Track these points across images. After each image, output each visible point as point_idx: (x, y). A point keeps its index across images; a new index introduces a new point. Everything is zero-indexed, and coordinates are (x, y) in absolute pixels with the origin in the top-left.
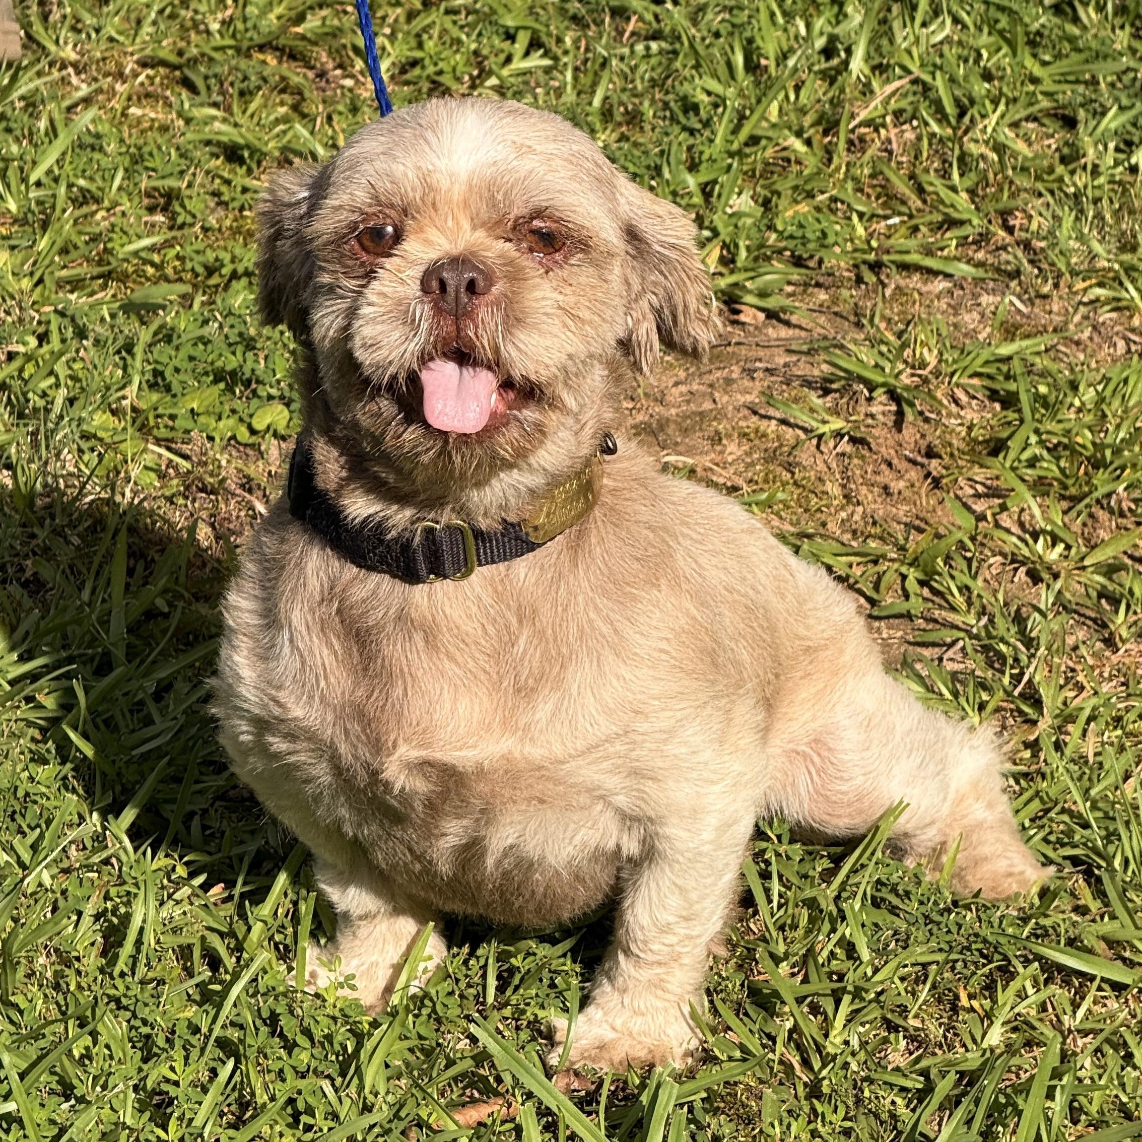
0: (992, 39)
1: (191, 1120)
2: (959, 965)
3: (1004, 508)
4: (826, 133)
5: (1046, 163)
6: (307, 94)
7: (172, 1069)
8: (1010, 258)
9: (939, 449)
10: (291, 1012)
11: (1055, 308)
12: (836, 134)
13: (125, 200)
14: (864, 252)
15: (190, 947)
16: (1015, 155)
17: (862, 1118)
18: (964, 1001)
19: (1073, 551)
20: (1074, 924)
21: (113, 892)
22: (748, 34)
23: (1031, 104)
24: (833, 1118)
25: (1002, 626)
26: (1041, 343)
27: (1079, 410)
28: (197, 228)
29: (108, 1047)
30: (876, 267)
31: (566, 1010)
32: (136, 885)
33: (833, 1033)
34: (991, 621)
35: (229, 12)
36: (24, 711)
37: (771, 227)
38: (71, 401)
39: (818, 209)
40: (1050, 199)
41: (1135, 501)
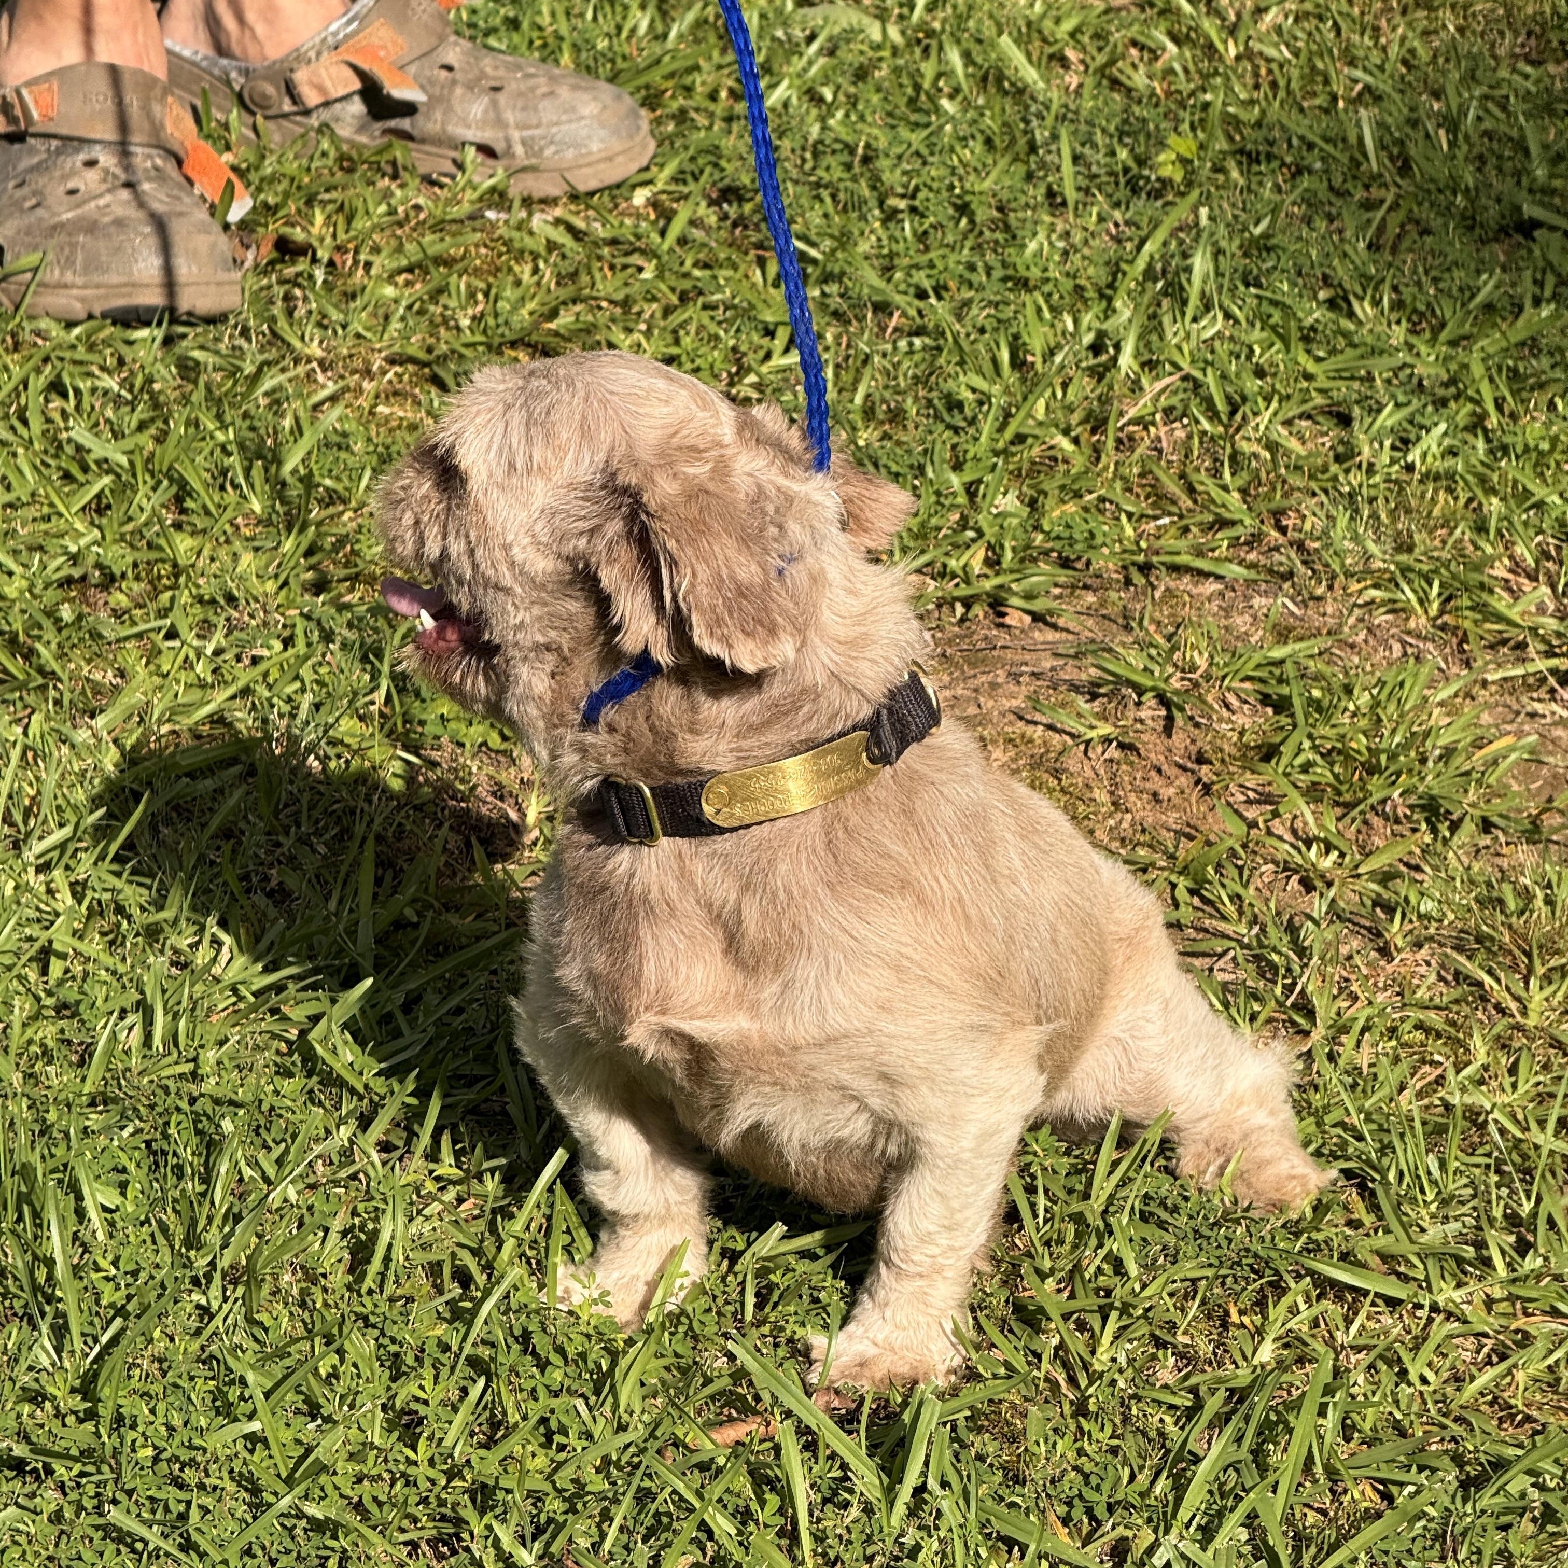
0: (1265, 334)
1: (441, 1440)
2: (1229, 1280)
3: (1276, 814)
4: (1094, 431)
5: (1319, 461)
7: (422, 1388)
8: (1283, 559)
9: (1210, 755)
10: (544, 1330)
11: (1329, 610)
12: (1105, 432)
13: (372, 500)
14: (1133, 553)
15: (439, 1264)
16: (1287, 453)
17: (1129, 1436)
18: (1235, 1317)
19: (1347, 859)
20: (1347, 1238)
21: (361, 1207)
22: (1014, 330)
23: (1305, 401)
24: (1100, 1436)
25: (1275, 935)
26: (1315, 645)
27: (1354, 715)
29: (355, 1365)
30: (1145, 568)
31: (826, 1327)
32: (385, 1201)
33: (1100, 1350)
34: (1263, 930)
35: (480, 308)
36: (269, 1023)
37: (1037, 528)
38: (317, 706)
39: (1086, 509)
40: (1324, 498)
41: (1411, 807)
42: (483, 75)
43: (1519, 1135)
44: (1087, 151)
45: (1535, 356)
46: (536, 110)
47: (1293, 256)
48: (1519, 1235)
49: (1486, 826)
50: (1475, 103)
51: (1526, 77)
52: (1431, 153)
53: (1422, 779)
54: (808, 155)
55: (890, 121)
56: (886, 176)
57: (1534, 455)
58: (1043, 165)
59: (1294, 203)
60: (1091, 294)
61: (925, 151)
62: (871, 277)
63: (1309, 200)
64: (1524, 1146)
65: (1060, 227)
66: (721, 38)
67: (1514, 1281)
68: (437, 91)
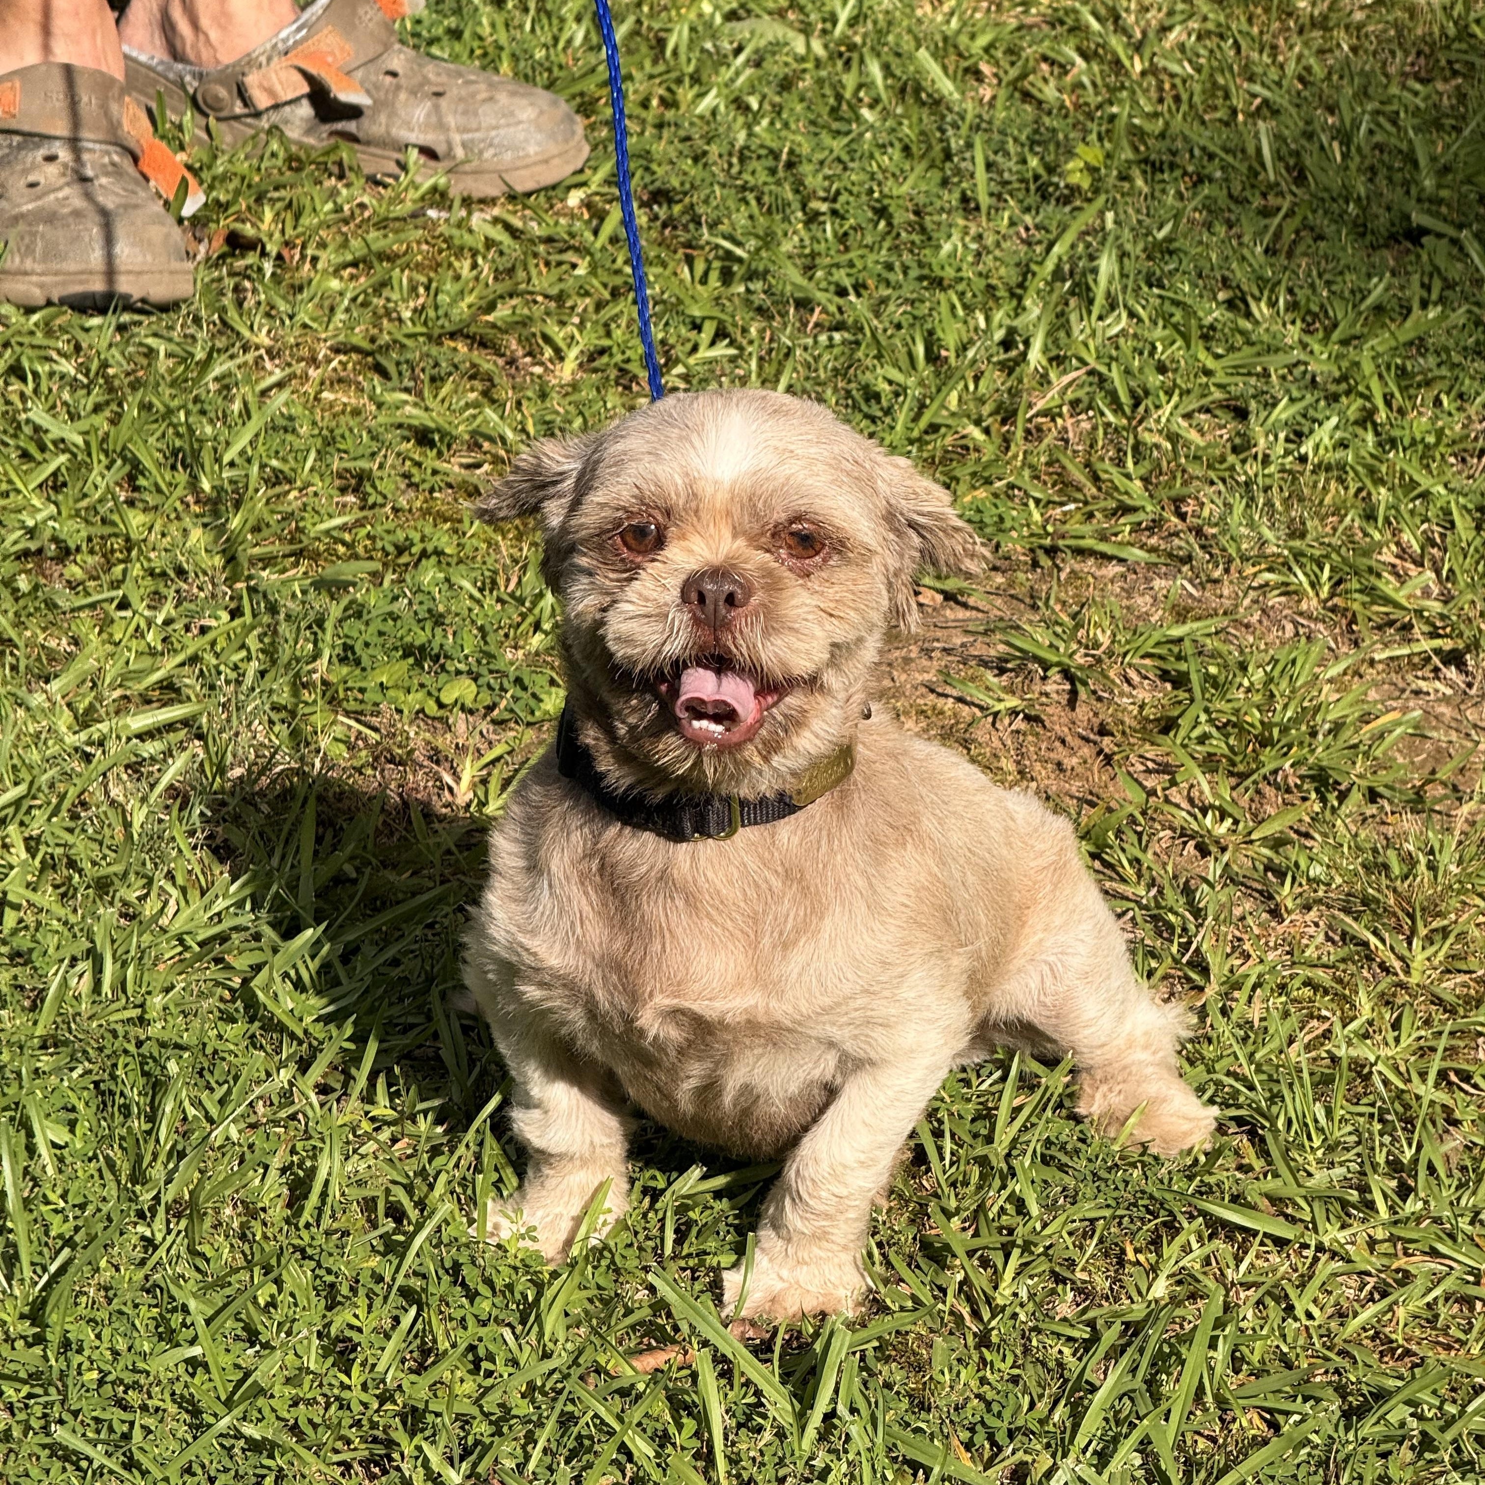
0: (1167, 332)
1: (374, 1366)
2: (1126, 1220)
3: (1173, 783)
4: (1004, 422)
5: (1217, 452)
6: (497, 380)
7: (356, 1316)
8: (1183, 544)
9: (1112, 727)
10: (473, 1263)
11: (1226, 592)
12: (1014, 424)
13: (316, 479)
14: (1040, 536)
15: (374, 1199)
16: (1187, 444)
17: (1029, 1366)
18: (1130, 1255)
19: (1241, 826)
20: (1237, 1181)
21: (299, 1146)
22: (929, 326)
23: (1204, 396)
24: (1002, 1366)
25: (1172, 897)
26: (1212, 625)
27: (1248, 690)
28: (388, 509)
29: (292, 1295)
30: (1052, 551)
32: (322, 1140)
33: (1003, 1285)
34: (1160, 892)
35: (421, 301)
36: (213, 972)
38: (262, 674)
39: (996, 495)
40: (1221, 487)
41: (1302, 777)
42: (426, 81)
43: (1401, 1086)
44: (999, 159)
45: (1423, 356)
46: (476, 114)
47: (1194, 259)
48: (1400, 1179)
49: (1373, 796)
50: (1367, 117)
51: (1416, 94)
52: (1325, 164)
53: (1312, 751)
54: (735, 160)
55: (812, 129)
56: (809, 181)
57: (1420, 447)
58: (958, 172)
59: (1195, 209)
60: (1002, 293)
61: (845, 157)
62: (794, 274)
63: (1210, 207)
64: (1406, 1096)
65: (973, 231)
66: (652, 48)
67: (1396, 1223)
68: (382, 95)
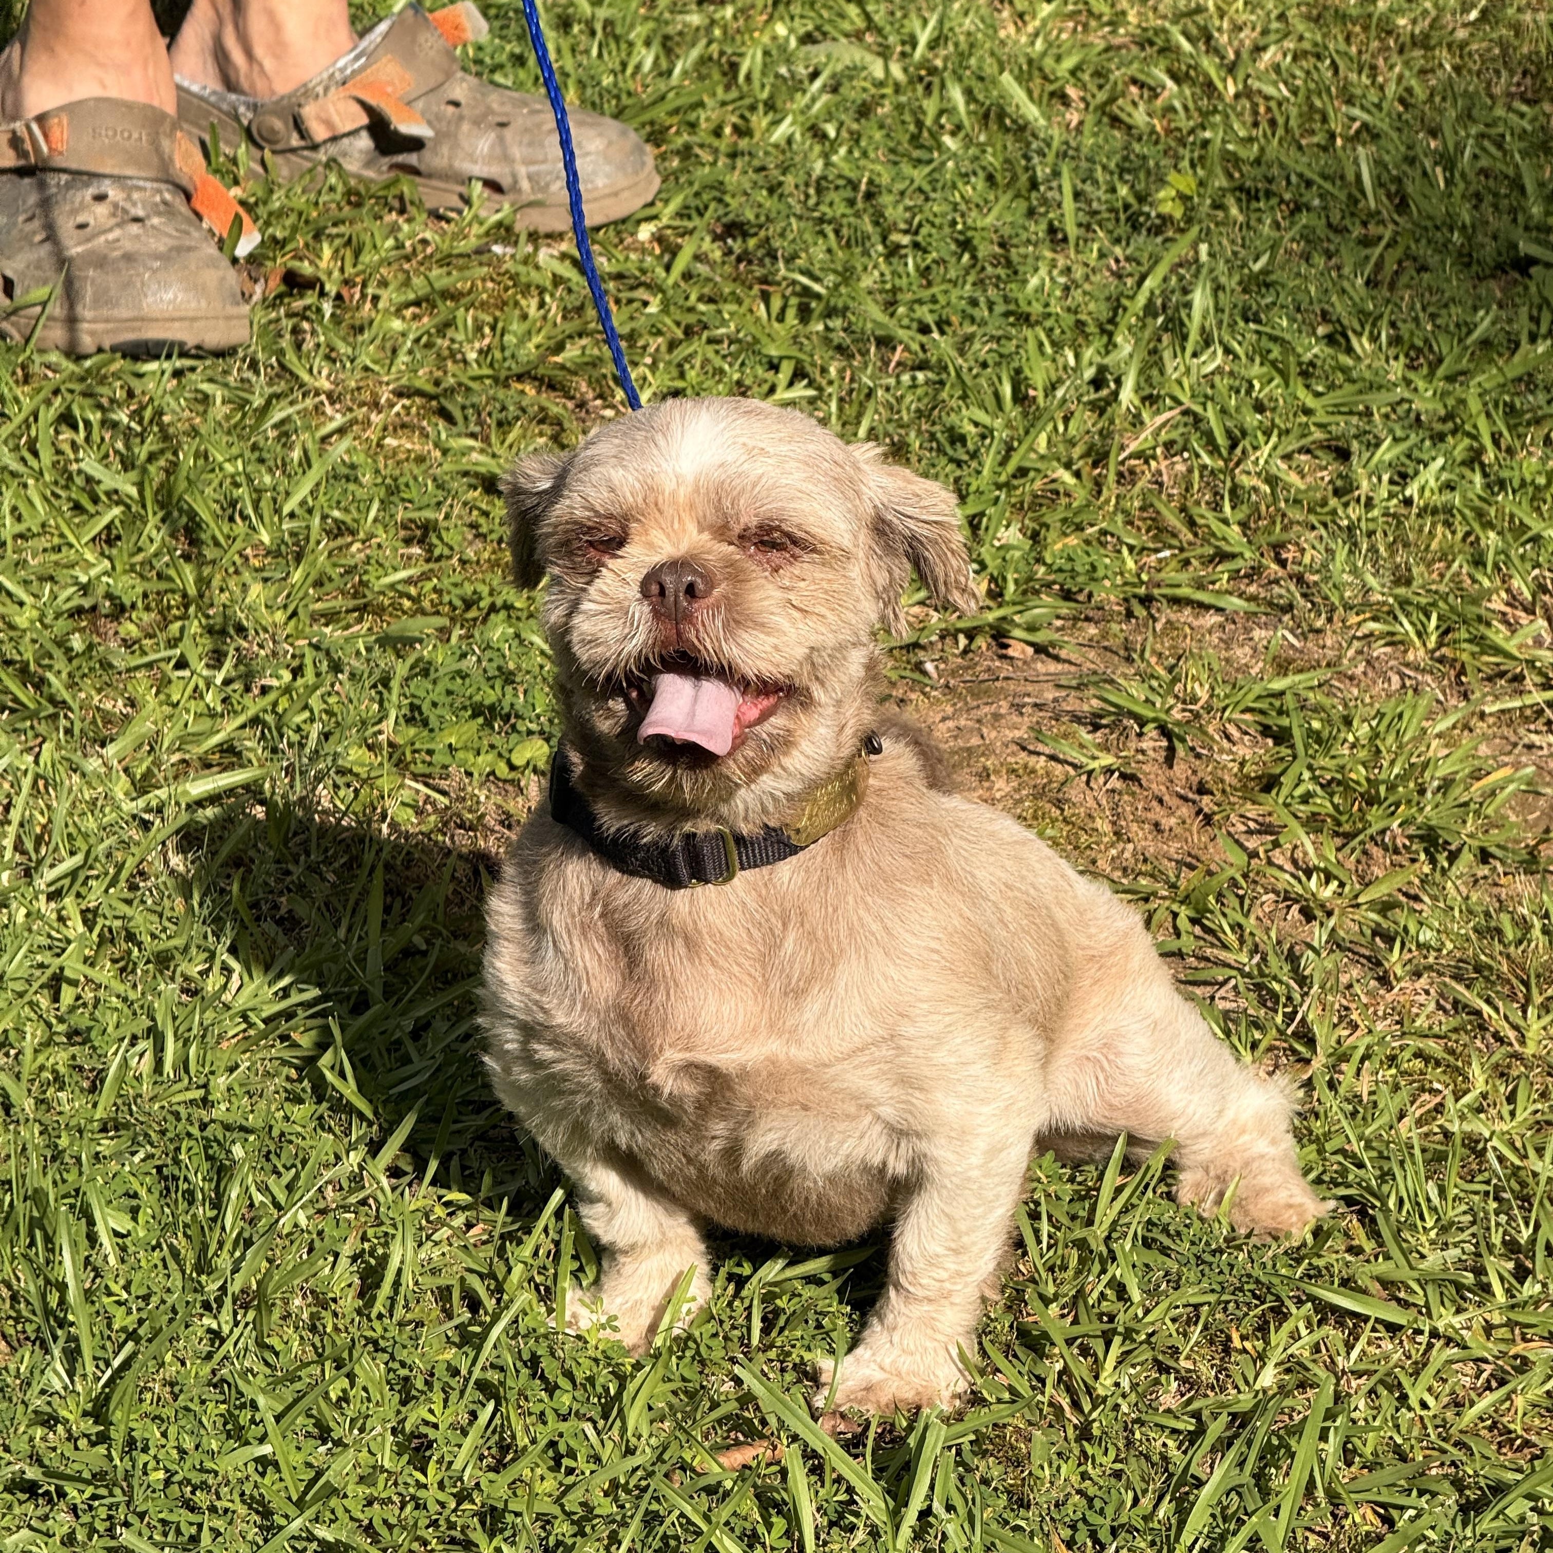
0: (1265, 369)
1: (451, 1463)
2: (1231, 1306)
3: (1276, 844)
4: (1095, 465)
5: (1319, 495)
6: (566, 425)
7: (431, 1411)
8: (1283, 592)
9: (1211, 785)
10: (553, 1354)
11: (1329, 643)
12: (1106, 466)
13: (380, 531)
14: (1134, 585)
15: (449, 1288)
16: (1287, 487)
17: (1133, 1460)
18: (1237, 1343)
19: (1347, 889)
20: (1347, 1264)
21: (370, 1233)
22: (1016, 364)
23: (1304, 436)
24: (1104, 1460)
25: (1276, 965)
26: (1314, 677)
27: (1353, 746)
28: (455, 561)
29: (365, 1389)
30: (1147, 601)
31: (832, 1352)
32: (394, 1226)
33: (1104, 1375)
34: (1264, 959)
35: (487, 341)
36: (279, 1050)
37: (1039, 560)
38: (326, 736)
39: (1088, 542)
40: (1323, 532)
41: (1410, 837)
42: (489, 111)
43: (1517, 1162)
44: (1088, 187)
45: (1532, 392)
46: (542, 145)
47: (1292, 292)
48: (1517, 1261)
49: (1484, 856)
50: (1471, 141)
51: (1522, 115)
52: (1428, 191)
53: (1421, 810)
54: (812, 191)
55: (892, 157)
56: (889, 212)
57: (1531, 490)
58: (1044, 201)
59: (1293, 240)
60: (1092, 329)
61: (927, 188)
62: (875, 312)
63: (1308, 237)
64: (1522, 1173)
65: (1061, 262)
66: (724, 74)
67: (1513, 1307)
68: (443, 126)
